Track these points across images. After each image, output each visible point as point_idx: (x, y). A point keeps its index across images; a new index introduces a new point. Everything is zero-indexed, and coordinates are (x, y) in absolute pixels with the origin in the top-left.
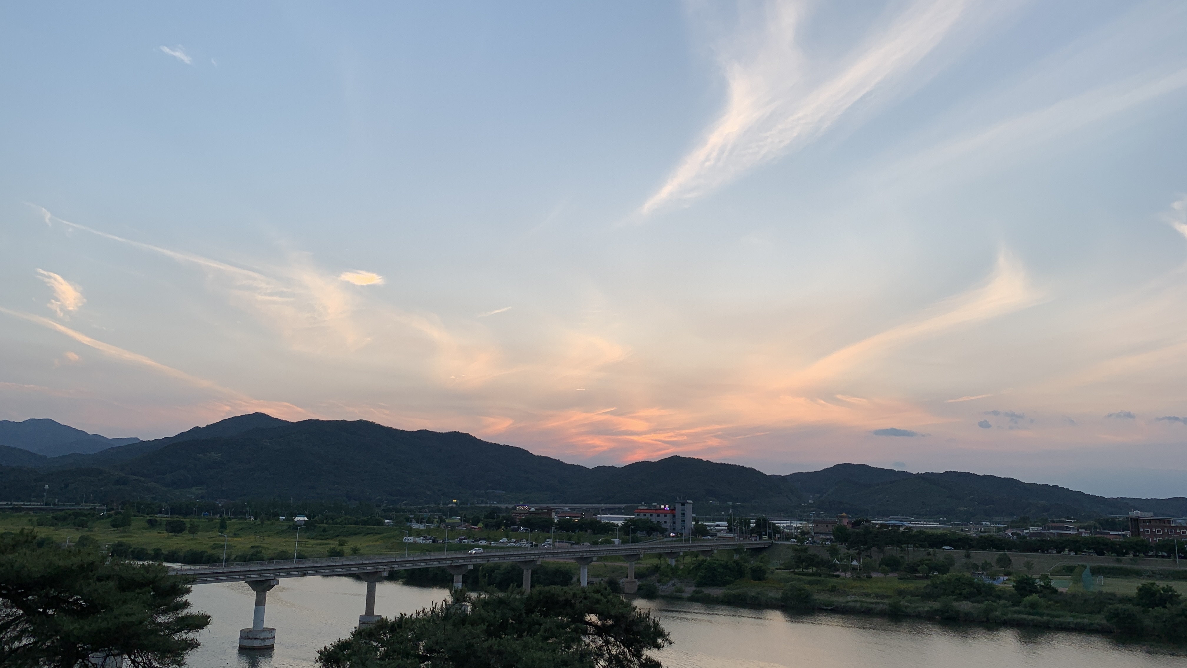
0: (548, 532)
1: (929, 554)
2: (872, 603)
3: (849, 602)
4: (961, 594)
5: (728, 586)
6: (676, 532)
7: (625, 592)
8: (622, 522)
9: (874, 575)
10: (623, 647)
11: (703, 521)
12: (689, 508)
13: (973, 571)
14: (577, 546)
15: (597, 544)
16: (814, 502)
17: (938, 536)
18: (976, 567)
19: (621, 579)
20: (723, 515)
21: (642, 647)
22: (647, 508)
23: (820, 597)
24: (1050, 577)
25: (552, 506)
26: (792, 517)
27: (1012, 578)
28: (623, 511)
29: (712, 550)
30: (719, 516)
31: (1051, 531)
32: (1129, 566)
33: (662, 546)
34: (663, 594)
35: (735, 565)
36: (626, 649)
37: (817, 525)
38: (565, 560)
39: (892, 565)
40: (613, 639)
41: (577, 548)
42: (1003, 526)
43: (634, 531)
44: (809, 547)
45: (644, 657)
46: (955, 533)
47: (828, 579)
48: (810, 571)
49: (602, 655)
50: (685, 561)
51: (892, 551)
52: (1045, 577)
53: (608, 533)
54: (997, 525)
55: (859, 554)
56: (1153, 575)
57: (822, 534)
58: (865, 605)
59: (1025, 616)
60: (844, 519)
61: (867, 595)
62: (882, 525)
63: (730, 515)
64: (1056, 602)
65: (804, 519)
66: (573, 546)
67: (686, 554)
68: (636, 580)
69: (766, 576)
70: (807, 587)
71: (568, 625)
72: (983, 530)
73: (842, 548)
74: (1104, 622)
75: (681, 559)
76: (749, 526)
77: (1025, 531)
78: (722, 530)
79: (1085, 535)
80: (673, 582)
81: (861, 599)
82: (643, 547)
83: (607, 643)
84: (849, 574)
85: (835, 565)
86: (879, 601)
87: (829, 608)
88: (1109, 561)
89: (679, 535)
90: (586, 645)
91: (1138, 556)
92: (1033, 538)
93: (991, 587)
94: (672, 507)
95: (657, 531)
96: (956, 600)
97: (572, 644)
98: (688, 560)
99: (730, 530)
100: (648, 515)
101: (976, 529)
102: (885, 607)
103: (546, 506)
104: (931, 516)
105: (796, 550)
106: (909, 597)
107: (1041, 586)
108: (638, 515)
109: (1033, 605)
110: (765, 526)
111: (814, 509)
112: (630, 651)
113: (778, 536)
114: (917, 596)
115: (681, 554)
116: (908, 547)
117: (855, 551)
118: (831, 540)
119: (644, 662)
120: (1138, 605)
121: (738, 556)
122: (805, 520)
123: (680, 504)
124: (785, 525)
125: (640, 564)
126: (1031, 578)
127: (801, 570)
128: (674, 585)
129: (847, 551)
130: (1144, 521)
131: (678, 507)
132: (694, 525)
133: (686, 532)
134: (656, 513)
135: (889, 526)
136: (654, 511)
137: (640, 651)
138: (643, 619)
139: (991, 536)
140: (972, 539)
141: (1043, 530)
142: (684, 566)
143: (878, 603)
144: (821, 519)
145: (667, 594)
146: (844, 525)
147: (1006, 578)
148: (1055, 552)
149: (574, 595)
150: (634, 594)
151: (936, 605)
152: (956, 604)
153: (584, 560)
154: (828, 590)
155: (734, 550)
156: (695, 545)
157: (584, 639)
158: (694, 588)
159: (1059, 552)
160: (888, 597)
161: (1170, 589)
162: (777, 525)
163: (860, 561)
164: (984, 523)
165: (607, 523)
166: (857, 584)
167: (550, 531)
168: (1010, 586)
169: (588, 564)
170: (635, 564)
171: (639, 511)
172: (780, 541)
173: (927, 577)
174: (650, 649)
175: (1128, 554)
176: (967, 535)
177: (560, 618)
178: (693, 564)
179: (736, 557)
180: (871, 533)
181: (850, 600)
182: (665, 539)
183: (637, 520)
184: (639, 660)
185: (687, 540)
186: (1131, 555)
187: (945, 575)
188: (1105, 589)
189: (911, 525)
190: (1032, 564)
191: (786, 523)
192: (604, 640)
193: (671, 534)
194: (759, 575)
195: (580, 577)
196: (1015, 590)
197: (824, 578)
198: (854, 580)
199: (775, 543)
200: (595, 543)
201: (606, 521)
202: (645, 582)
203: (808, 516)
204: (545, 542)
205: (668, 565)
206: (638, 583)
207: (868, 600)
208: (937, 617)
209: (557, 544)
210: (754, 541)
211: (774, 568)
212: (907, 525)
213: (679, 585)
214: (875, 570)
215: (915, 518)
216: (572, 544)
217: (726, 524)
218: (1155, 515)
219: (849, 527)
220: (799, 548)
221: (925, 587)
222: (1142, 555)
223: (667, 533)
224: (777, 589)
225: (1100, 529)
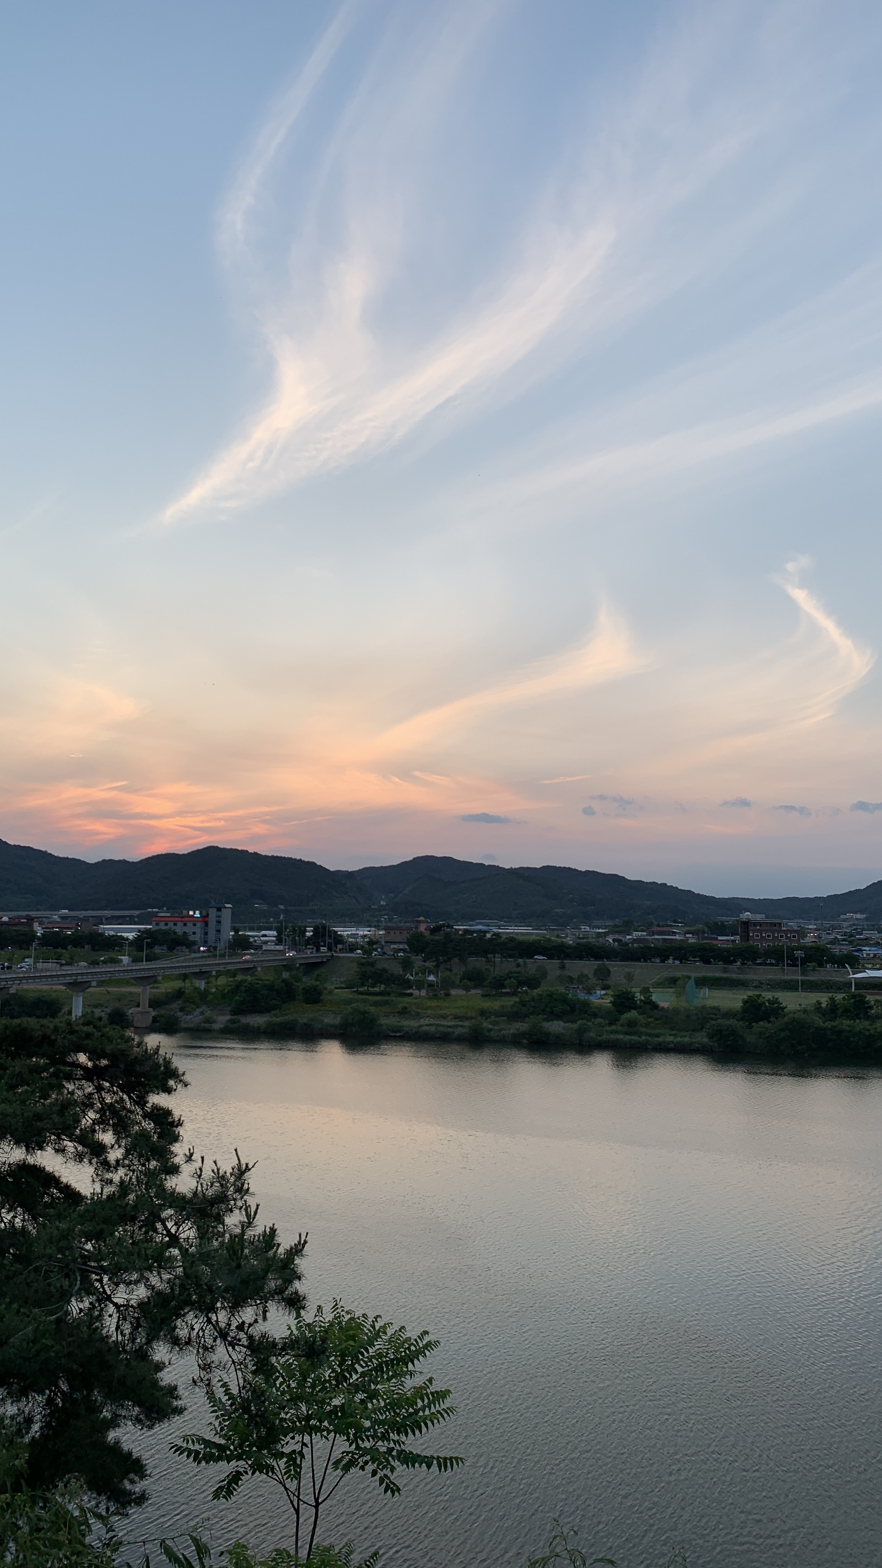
0: (28, 949)
1: (518, 965)
2: (450, 1027)
3: (422, 1026)
4: (552, 1012)
5: (273, 1012)
6: (208, 945)
7: (135, 1025)
8: (133, 934)
9: (453, 992)
10: (121, 1094)
11: (245, 930)
12: (227, 915)
13: (567, 985)
14: (68, 968)
15: (98, 964)
16: (387, 905)
17: (530, 943)
18: (571, 979)
19: (130, 1008)
20: (272, 923)
21: (147, 1093)
22: (169, 915)
23: (387, 1021)
24: (651, 990)
25: (33, 914)
26: (359, 923)
27: (610, 992)
28: (136, 919)
29: (254, 967)
30: (266, 923)
31: (656, 937)
32: (734, 976)
33: (188, 964)
34: (185, 1026)
35: (283, 984)
36: (125, 1096)
37: (389, 933)
38: (50, 987)
39: (475, 979)
40: (108, 1084)
41: (68, 970)
42: (603, 931)
43: (150, 946)
44: (375, 961)
45: (149, 1105)
46: (549, 940)
47: (399, 999)
48: (377, 989)
49: (91, 1106)
50: (218, 983)
51: (476, 962)
52: (645, 991)
53: (114, 949)
54: (598, 931)
55: (437, 966)
56: (759, 985)
57: (395, 943)
58: (441, 1029)
59: (621, 1037)
60: (422, 924)
61: (444, 1017)
62: (466, 931)
63: (281, 922)
64: (656, 1019)
65: (373, 924)
66: (63, 968)
67: (219, 974)
68: (151, 1009)
69: (322, 998)
70: (372, 1009)
71: (45, 1068)
72: (581, 936)
73: (418, 961)
74: (706, 1040)
75: (213, 980)
76: (304, 935)
77: (628, 937)
78: (269, 941)
79: (692, 940)
80: (201, 1010)
81: (436, 1022)
82: (162, 966)
83: (100, 1089)
84: (423, 993)
85: (409, 981)
86: (457, 1023)
87: (398, 1034)
88: (714, 971)
89: (212, 949)
90: (69, 1093)
91: (745, 964)
92: (635, 945)
93: (586, 1004)
94: (204, 913)
95: (183, 944)
96: (548, 1020)
97: (50, 1093)
98: (222, 981)
99: (279, 940)
100: (171, 925)
101: (573, 935)
102: (464, 1030)
103: (24, 913)
104: (522, 919)
105: (361, 964)
106: (493, 1017)
107: (641, 1000)
108: (157, 924)
109: (631, 1024)
110: (324, 936)
111: (386, 912)
112: (130, 1098)
113: (340, 946)
114: (503, 1016)
115: (214, 973)
116: (494, 957)
117: (432, 963)
118: (404, 950)
119: (149, 1110)
120: (742, 1019)
121: (288, 973)
122: (375, 927)
123: (215, 909)
124: (349, 933)
125: (157, 988)
126: (630, 992)
127: (366, 988)
128: (202, 1013)
129: (423, 963)
130: (755, 924)
131: (213, 912)
132: (233, 936)
133: (222, 945)
134: (182, 921)
135: (474, 932)
136: (180, 919)
137: (145, 1097)
138: (150, 1056)
139: (589, 942)
140: (570, 947)
141: (647, 935)
142: (217, 989)
143: (457, 1026)
144: (394, 925)
145: (191, 1025)
146: (422, 932)
147: (603, 992)
148: (658, 961)
149: (56, 1029)
150: (146, 1028)
151: (523, 1026)
152: (546, 1025)
153: (77, 985)
154: (398, 1012)
155: (283, 965)
156: (233, 961)
157: (67, 1085)
158: (228, 1017)
159: (663, 961)
160: (467, 1018)
161: (776, 1001)
162: (339, 933)
163: (437, 976)
164: (583, 927)
165: (114, 936)
166: (434, 1003)
167: (31, 948)
168: (607, 1002)
169: (83, 991)
170: (151, 988)
171: (157, 919)
172: (343, 953)
173: (515, 994)
174: (158, 1094)
175: (736, 962)
176: (563, 942)
177: (34, 1060)
178: (228, 986)
179: (286, 975)
180: (452, 941)
181: (424, 1023)
182: (193, 955)
183: (156, 931)
184: (143, 1109)
185: (222, 956)
186: (739, 963)
187: (535, 991)
188: (710, 1003)
189: (500, 931)
190: (633, 975)
191: (351, 930)
192: (95, 1086)
193: (202, 949)
194: (313, 997)
195: (72, 1008)
196: (613, 1006)
197: (394, 998)
198: (430, 998)
199: (336, 956)
200: (95, 963)
201: (112, 933)
202: (163, 1012)
203: (379, 921)
204: (22, 962)
205: (196, 988)
206: (153, 1014)
207: (445, 1023)
208: (525, 1041)
209: (40, 966)
210: (310, 954)
211: (332, 987)
212: (495, 930)
213: (208, 1013)
214: (454, 986)
215: (505, 922)
216: (62, 965)
217: (275, 933)
218: (767, 917)
219: (427, 933)
220: (364, 961)
221: (513, 1006)
222: (750, 963)
223: (196, 947)
224: (335, 1013)
225: (708, 933)
